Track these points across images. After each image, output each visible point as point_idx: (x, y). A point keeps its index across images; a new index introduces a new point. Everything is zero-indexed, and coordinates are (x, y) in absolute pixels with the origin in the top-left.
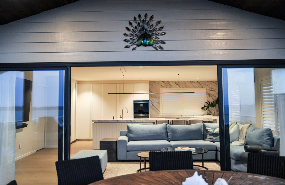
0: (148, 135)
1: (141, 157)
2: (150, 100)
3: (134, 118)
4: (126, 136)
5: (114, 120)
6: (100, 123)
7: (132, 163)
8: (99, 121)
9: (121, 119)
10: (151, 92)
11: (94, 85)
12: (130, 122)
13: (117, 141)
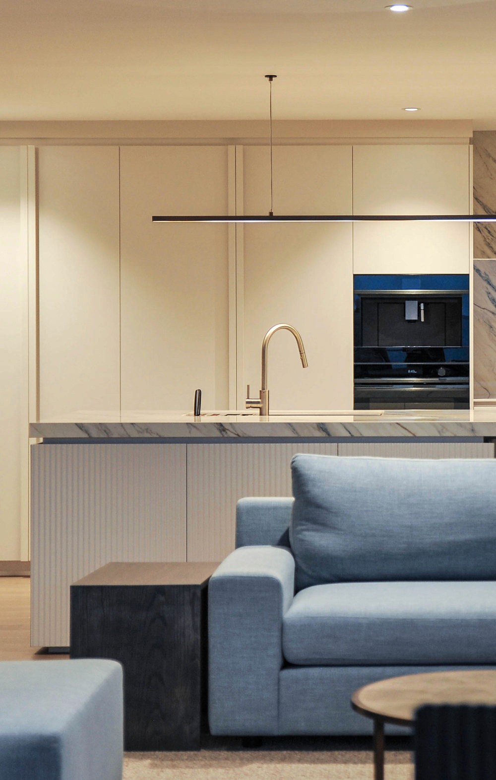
0: (451, 538)
1: (380, 719)
2: (477, 270)
3: (355, 409)
4: (284, 542)
5: (204, 419)
6: (90, 440)
7: (325, 754)
8: (80, 426)
9: (254, 417)
10: (485, 207)
11: (53, 157)
12: (318, 434)
13: (204, 589)
